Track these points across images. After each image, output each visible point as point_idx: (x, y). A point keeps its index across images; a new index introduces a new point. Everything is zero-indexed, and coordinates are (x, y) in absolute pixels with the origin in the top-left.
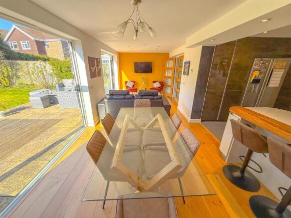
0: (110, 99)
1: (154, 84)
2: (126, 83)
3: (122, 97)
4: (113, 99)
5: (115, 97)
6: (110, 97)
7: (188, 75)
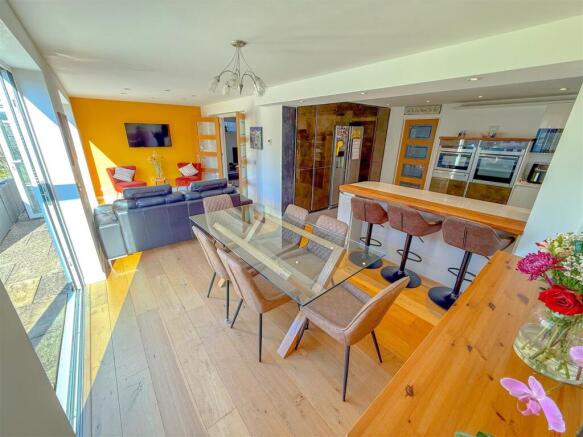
0: (130, 208)
1: (181, 170)
2: (112, 172)
3: (160, 199)
4: (136, 207)
5: (140, 203)
6: (131, 204)
7: (262, 148)
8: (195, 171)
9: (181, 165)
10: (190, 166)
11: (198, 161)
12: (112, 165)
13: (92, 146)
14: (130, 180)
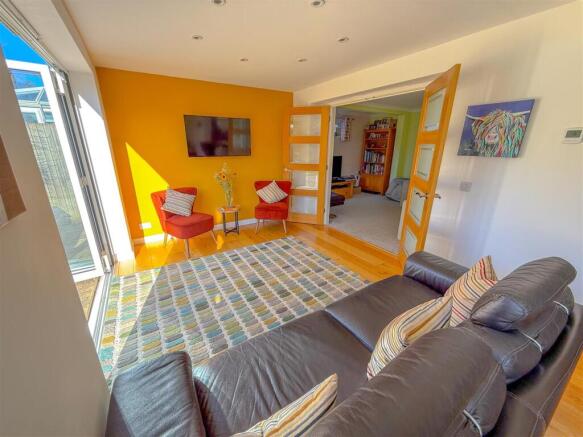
8: (282, 195)
9: (260, 185)
10: (273, 185)
11: (285, 178)
12: (162, 185)
13: (130, 150)
14: (187, 213)
